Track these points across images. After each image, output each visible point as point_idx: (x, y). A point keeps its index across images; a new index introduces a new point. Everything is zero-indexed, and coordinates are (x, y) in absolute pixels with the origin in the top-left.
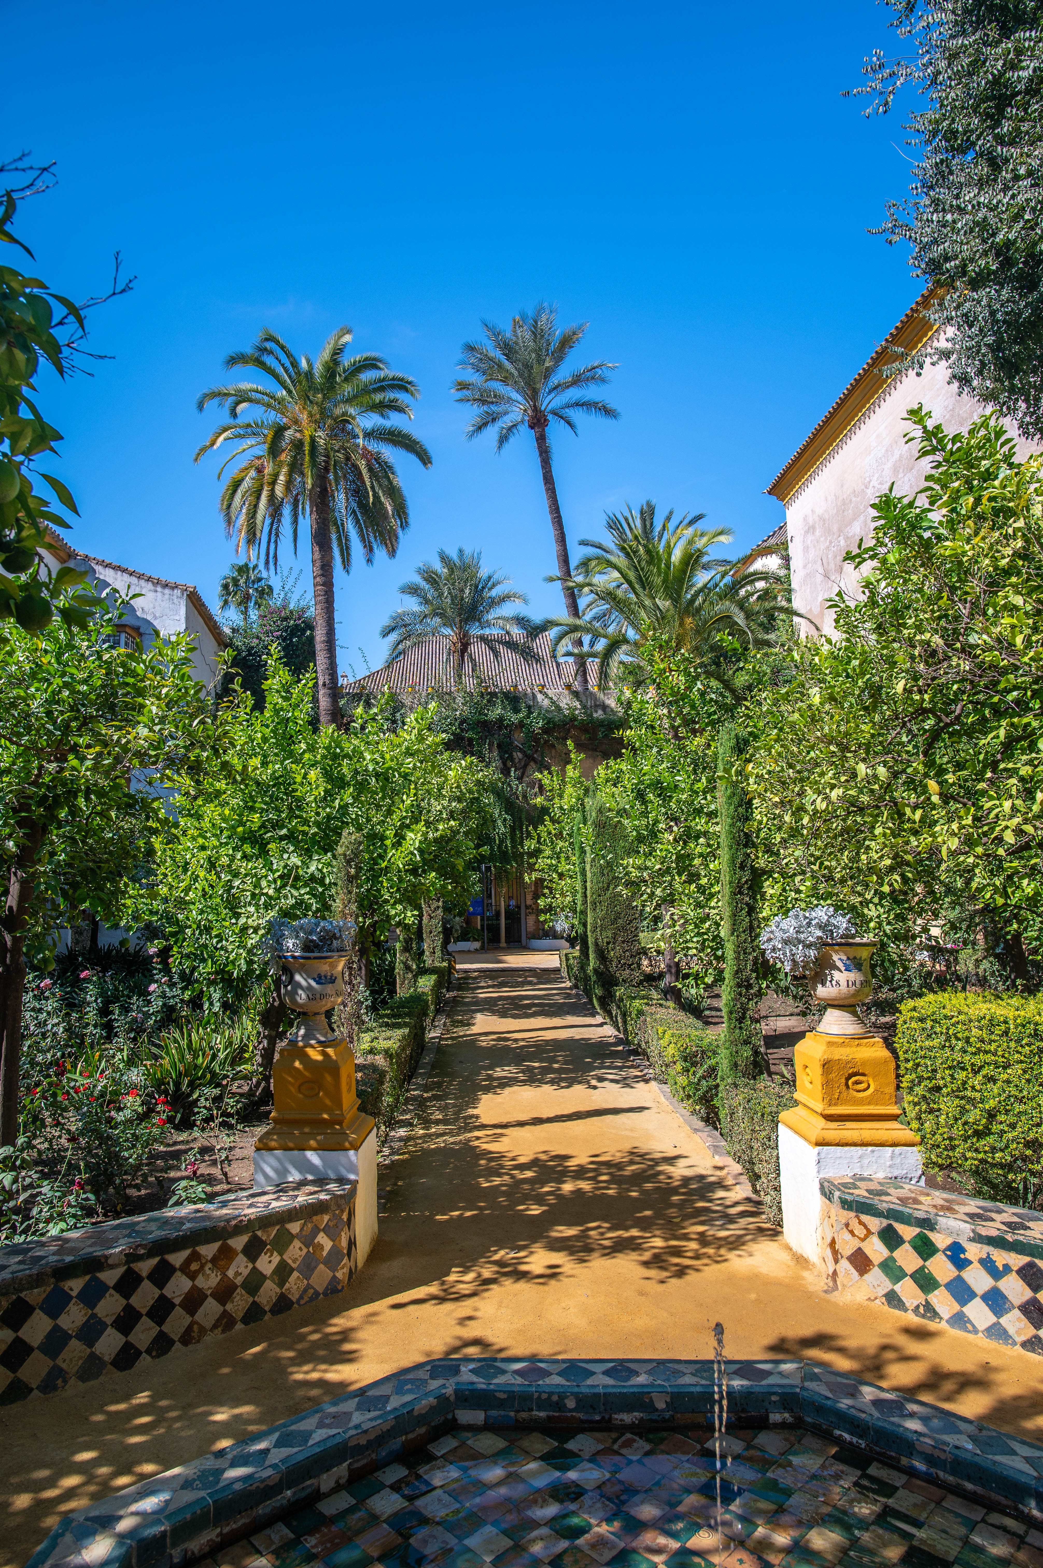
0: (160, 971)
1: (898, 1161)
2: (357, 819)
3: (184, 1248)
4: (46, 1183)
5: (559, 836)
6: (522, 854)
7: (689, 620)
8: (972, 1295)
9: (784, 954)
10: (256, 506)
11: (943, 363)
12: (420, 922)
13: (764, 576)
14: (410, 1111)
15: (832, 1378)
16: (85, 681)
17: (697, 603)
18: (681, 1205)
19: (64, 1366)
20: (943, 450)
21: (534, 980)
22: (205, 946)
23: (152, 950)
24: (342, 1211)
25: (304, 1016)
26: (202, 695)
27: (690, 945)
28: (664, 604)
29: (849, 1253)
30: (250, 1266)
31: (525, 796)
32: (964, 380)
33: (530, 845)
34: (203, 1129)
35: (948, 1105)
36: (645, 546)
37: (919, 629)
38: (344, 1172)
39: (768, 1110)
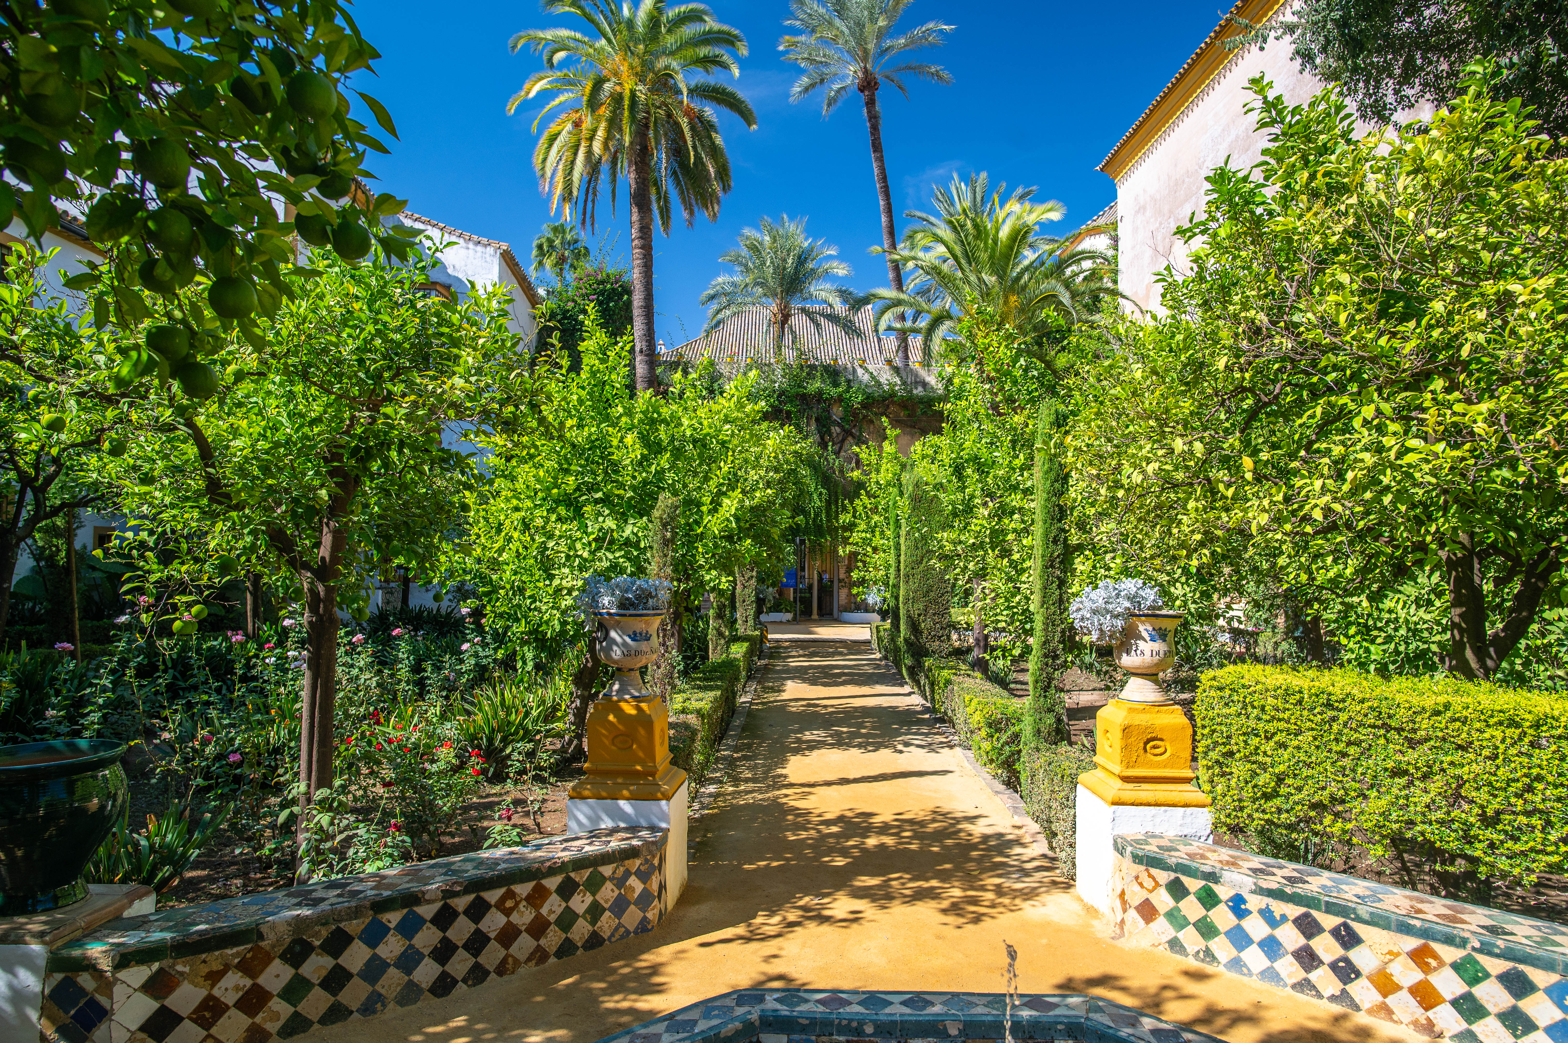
0: (473, 631)
1: (1188, 820)
2: (673, 485)
3: (500, 886)
4: (361, 825)
5: (875, 510)
6: (837, 529)
7: (1013, 298)
8: (1250, 942)
9: (1092, 624)
10: (573, 162)
11: (1288, 38)
12: (734, 588)
13: (1092, 255)
14: (720, 770)
15: (1114, 1011)
16: (399, 330)
17: (1022, 282)
18: (979, 860)
19: (383, 991)
20: (1282, 122)
21: (845, 651)
22: (519, 606)
23: (465, 611)
24: (654, 857)
25: (619, 673)
26: (518, 349)
27: (1000, 618)
28: (990, 279)
29: (1137, 903)
30: (564, 905)
31: (841, 471)
32: (1307, 57)
33: (845, 518)
34: (516, 782)
35: (1239, 769)
36: (973, 220)
37: (1245, 307)
38: (656, 821)
39: (1068, 772)
